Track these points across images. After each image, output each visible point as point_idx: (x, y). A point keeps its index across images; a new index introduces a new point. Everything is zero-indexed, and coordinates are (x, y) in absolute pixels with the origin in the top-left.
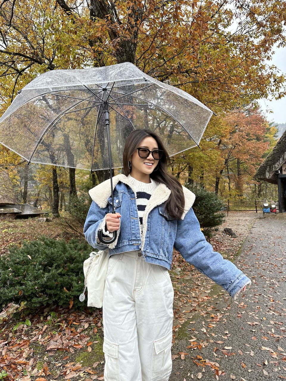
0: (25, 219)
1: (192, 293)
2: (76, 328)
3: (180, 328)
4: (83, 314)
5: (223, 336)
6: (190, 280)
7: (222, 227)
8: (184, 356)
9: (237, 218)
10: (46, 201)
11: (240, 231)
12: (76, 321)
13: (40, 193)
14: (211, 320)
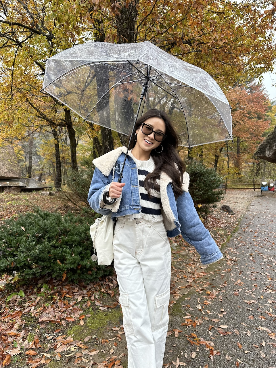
0: (29, 192)
1: (188, 268)
2: (69, 301)
3: (175, 304)
4: (77, 287)
5: (218, 314)
6: (187, 255)
7: (219, 204)
8: (178, 333)
9: (235, 196)
10: (50, 175)
11: (237, 208)
12: (70, 294)
13: (44, 168)
14: (206, 297)
